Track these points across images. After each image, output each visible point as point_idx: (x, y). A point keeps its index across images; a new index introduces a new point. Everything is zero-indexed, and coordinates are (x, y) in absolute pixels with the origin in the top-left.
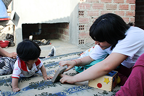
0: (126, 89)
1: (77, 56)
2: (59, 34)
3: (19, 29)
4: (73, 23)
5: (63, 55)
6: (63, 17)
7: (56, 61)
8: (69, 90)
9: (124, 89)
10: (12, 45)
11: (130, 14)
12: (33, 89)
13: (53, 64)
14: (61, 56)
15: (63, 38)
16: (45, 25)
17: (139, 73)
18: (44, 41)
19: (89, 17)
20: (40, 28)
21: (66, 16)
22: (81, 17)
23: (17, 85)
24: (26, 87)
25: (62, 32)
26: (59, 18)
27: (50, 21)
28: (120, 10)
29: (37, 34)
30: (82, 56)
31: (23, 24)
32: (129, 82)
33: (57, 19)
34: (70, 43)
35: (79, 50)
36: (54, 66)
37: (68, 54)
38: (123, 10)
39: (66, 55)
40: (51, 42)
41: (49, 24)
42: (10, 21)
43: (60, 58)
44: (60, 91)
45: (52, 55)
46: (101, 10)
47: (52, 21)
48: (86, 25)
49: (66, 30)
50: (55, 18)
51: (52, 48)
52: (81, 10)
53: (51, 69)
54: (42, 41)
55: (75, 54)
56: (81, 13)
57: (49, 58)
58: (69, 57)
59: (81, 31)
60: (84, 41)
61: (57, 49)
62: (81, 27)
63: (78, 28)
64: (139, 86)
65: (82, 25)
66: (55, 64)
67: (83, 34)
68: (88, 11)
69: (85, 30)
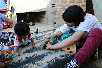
0: (84, 49)
1: (52, 32)
2: (40, 19)
3: (15, 16)
4: (49, 12)
5: (44, 32)
6: (42, 8)
7: (40, 35)
8: (49, 52)
9: (83, 50)
10: (11, 27)
11: (83, 5)
13: (38, 38)
14: (42, 32)
15: (43, 21)
16: (31, 14)
17: (91, 40)
18: (31, 23)
19: (58, 8)
20: (28, 15)
21: (44, 8)
22: (53, 7)
23: (17, 51)
24: (23, 52)
25: (42, 17)
26: (40, 8)
27: (34, 11)
28: (77, 3)
29: (26, 19)
30: (56, 31)
31: (17, 13)
32: (86, 45)
33: (39, 9)
34: (47, 24)
35: (53, 28)
36: (39, 39)
37: (47, 31)
38: (79, 3)
39: (46, 32)
40: (35, 24)
41: (34, 12)
42: (8, 11)
43: (42, 33)
44: (44, 53)
45: (37, 32)
46: (66, 3)
47: (35, 11)
48: (56, 12)
49: (45, 16)
50: (38, 9)
51: (37, 28)
52: (53, 3)
53: (37, 41)
54: (30, 23)
55: (51, 30)
56: (53, 5)
57: (35, 34)
58: (47, 33)
59: (54, 16)
60: (56, 23)
61: (40, 28)
62: (54, 14)
63: (52, 14)
64: (91, 47)
65: (55, 12)
66: (40, 37)
67: (55, 19)
68: (58, 4)
69: (56, 15)
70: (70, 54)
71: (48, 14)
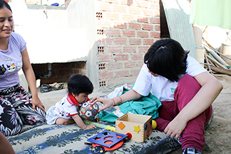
12: (52, 146)
16: (55, 65)
18: (56, 85)
19: (110, 54)
20: (50, 69)
22: (101, 53)
25: (77, 73)
29: (46, 76)
35: (101, 94)
46: (124, 45)
48: (106, 63)
49: (83, 70)
52: (100, 46)
54: (53, 85)
56: (101, 49)
59: (102, 70)
60: (106, 83)
62: (102, 67)
63: (98, 67)
65: (103, 63)
67: (104, 75)
68: (109, 47)
69: (106, 69)
70: (141, 146)
71: (89, 67)
